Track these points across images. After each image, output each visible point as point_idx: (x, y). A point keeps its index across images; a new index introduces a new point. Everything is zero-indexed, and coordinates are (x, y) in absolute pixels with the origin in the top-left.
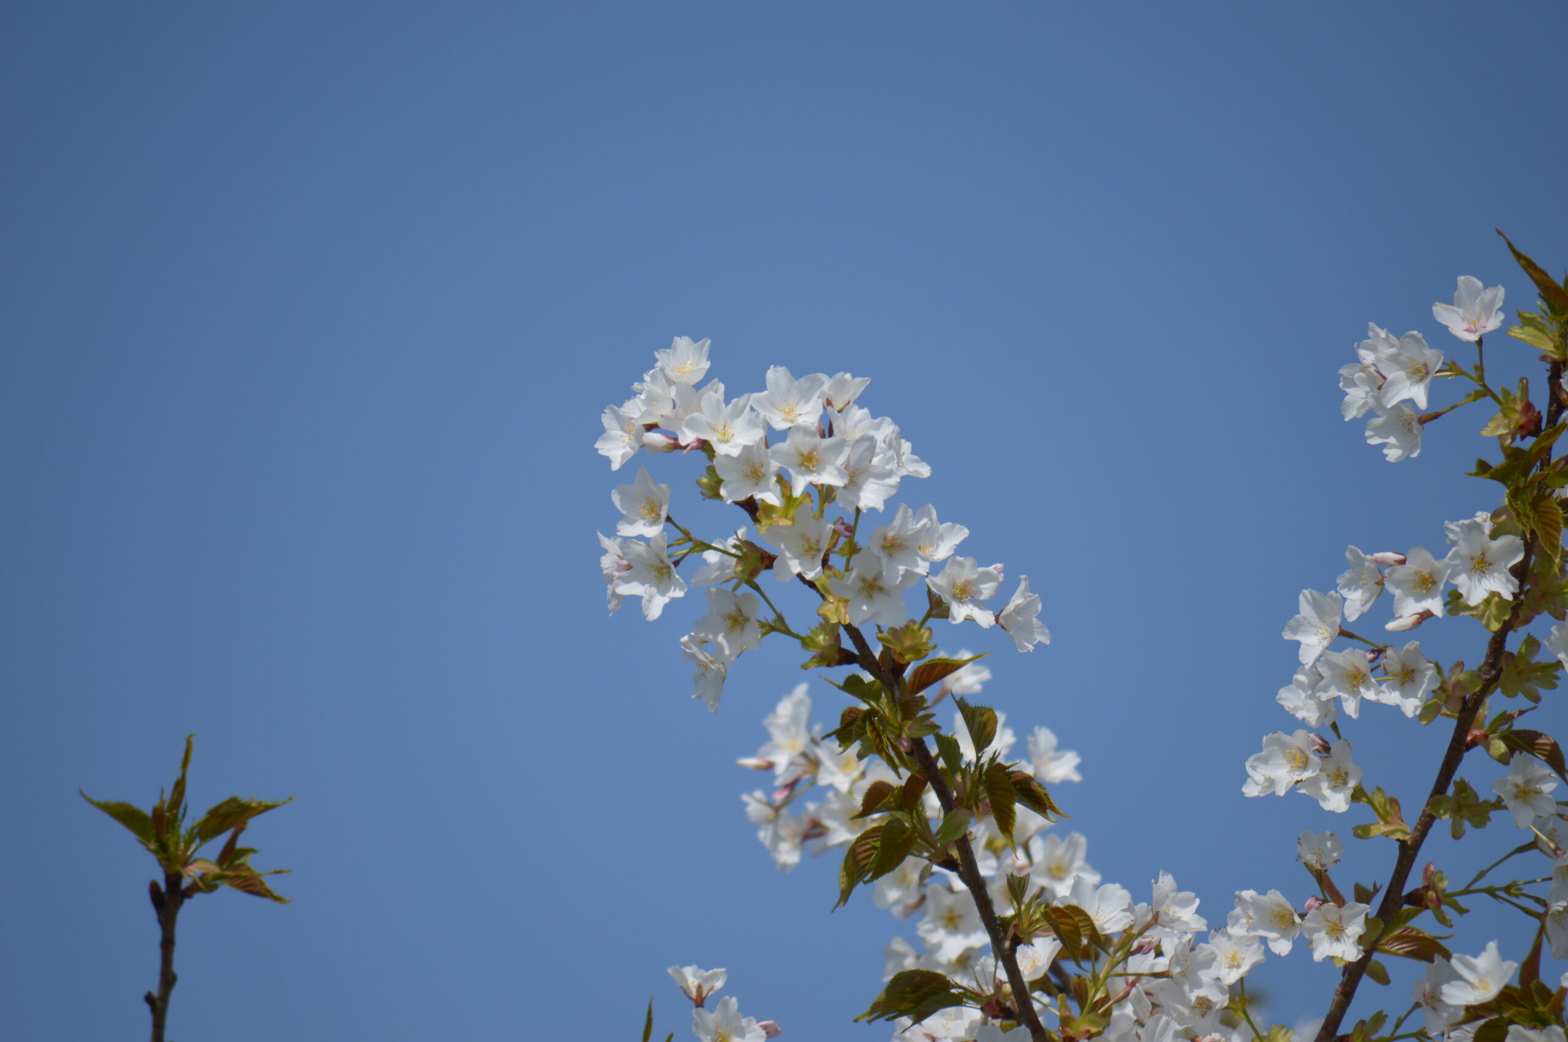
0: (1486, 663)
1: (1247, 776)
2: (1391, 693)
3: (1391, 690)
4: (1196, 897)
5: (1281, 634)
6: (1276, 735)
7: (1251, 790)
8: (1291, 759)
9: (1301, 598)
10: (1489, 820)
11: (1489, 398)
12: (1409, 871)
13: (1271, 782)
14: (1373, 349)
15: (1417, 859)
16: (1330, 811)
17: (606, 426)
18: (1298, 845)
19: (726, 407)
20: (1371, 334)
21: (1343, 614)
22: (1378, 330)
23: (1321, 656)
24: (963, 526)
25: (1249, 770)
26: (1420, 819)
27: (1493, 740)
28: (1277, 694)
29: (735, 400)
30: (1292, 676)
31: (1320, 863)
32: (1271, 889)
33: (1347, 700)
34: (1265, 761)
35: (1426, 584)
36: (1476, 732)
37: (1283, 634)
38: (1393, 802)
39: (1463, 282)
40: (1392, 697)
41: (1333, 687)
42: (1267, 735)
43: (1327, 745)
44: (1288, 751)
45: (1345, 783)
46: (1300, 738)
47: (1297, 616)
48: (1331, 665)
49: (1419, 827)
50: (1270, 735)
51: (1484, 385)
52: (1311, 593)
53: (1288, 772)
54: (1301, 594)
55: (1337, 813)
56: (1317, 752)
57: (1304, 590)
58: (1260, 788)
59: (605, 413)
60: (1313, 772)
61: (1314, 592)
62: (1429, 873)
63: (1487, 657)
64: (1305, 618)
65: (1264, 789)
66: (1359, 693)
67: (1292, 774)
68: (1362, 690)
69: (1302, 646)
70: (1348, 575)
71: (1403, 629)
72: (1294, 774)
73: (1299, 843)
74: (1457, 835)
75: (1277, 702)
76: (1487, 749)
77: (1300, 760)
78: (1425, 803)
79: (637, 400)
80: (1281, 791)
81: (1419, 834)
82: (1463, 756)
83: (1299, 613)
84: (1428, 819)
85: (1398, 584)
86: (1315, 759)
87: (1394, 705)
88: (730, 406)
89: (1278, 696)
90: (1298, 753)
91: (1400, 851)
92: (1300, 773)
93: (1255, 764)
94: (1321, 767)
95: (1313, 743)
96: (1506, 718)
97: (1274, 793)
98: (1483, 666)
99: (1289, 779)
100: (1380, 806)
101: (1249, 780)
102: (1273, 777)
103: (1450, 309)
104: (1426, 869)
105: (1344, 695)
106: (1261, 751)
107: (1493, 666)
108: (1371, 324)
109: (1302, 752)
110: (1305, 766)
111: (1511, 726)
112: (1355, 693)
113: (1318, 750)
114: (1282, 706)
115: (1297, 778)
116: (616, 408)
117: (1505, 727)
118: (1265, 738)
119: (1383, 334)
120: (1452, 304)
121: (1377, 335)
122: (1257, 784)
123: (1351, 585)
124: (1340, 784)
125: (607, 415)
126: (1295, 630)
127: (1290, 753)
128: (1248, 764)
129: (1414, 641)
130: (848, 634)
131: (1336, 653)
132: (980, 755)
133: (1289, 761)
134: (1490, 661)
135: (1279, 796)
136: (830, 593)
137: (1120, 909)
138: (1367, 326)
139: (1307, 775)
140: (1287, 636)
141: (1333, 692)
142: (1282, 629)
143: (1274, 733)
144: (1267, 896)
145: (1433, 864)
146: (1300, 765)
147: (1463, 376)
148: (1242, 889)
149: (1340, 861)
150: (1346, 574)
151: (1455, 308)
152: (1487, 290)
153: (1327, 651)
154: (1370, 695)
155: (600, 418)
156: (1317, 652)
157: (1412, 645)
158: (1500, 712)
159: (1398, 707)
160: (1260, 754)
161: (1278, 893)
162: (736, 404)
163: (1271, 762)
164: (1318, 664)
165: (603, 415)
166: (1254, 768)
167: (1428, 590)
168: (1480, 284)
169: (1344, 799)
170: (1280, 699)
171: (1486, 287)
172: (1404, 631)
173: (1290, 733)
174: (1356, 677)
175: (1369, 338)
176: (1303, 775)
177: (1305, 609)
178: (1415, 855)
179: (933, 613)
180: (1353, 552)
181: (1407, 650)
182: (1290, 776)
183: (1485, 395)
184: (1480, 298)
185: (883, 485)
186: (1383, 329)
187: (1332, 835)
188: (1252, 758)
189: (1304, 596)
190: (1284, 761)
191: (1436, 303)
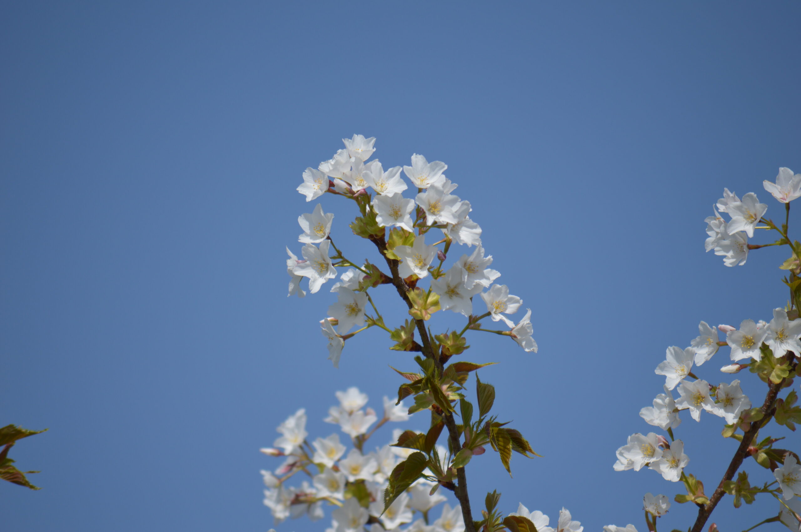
0: (765, 405)
1: (617, 459)
2: (719, 410)
3: (719, 408)
4: (581, 525)
5: (654, 371)
6: (637, 435)
7: (619, 467)
8: (644, 450)
9: (667, 351)
10: (754, 500)
11: (788, 246)
12: (703, 526)
13: (632, 463)
14: (725, 204)
15: (709, 519)
16: (668, 480)
17: (305, 179)
18: (643, 501)
19: (384, 173)
20: (725, 195)
21: (694, 362)
22: (729, 193)
23: (679, 383)
24: (497, 272)
25: (618, 456)
26: (714, 495)
27: (760, 453)
28: (640, 411)
29: (390, 169)
30: (652, 400)
31: (658, 512)
32: (629, 524)
33: (693, 411)
34: (629, 450)
35: (749, 344)
36: (751, 448)
37: (655, 371)
38: (699, 483)
39: (782, 171)
40: (720, 412)
41: (686, 402)
42: (631, 435)
43: (667, 443)
44: (643, 445)
45: (677, 466)
46: (652, 438)
47: (665, 361)
48: (686, 390)
49: (712, 500)
50: (634, 435)
51: (787, 237)
52: (674, 349)
53: (642, 458)
54: (667, 349)
55: (672, 482)
56: (661, 447)
57: (669, 347)
58: (624, 466)
59: (305, 172)
60: (657, 459)
61: (676, 347)
62: (713, 529)
63: (766, 401)
64: (669, 363)
65: (628, 465)
66: (702, 406)
67: (644, 459)
68: (703, 405)
69: (667, 378)
70: (698, 339)
71: (730, 372)
72: (645, 459)
73: (644, 500)
74: (737, 506)
75: (640, 416)
76: (756, 458)
77: (650, 451)
78: (718, 485)
79: (329, 164)
80: (637, 468)
81: (712, 504)
82: (743, 461)
83: (665, 359)
84: (719, 495)
85: (734, 342)
86: (659, 450)
87: (721, 417)
88: (387, 173)
89: (640, 413)
90: (649, 447)
91: (699, 513)
92: (649, 459)
93: (623, 451)
94: (662, 455)
95: (659, 441)
96: (769, 441)
97: (633, 469)
98: (763, 407)
99: (643, 462)
100: (692, 485)
101: (618, 461)
102: (633, 460)
103: (773, 185)
104: (711, 527)
105: (691, 408)
106: (626, 444)
107: (769, 407)
108: (726, 189)
109: (651, 446)
110: (652, 455)
111: (771, 446)
112: (698, 406)
113: (662, 446)
114: (643, 419)
115: (646, 461)
116: (312, 169)
117: (768, 447)
118: (629, 437)
119: (731, 195)
120: (775, 183)
121: (728, 195)
122: (622, 464)
123: (699, 345)
124: (675, 466)
125: (306, 173)
126: (662, 369)
127: (644, 446)
128: (617, 452)
129: (737, 380)
130: (420, 332)
131: (690, 382)
132: (482, 418)
133: (643, 451)
134: (768, 404)
135: (636, 471)
136: (416, 303)
137: (544, 526)
138: (724, 190)
139: (652, 460)
140: (658, 372)
141: (685, 405)
142: (655, 368)
143: (636, 434)
144: (626, 528)
145: (716, 524)
146: (650, 454)
147: (775, 230)
148: (608, 524)
149: (668, 512)
150: (697, 339)
151: (776, 185)
152: (796, 175)
153: (685, 381)
154: (708, 408)
155: (302, 174)
156: (677, 382)
157: (735, 383)
158: (767, 437)
159: (724, 418)
160: (626, 446)
161: (633, 526)
162: (392, 171)
163: (632, 451)
164: (678, 388)
165: (304, 173)
166: (621, 454)
167: (751, 346)
168: (792, 173)
169: (676, 475)
170: (642, 414)
171: (795, 174)
172: (730, 373)
173: (645, 434)
174: (698, 398)
175: (724, 197)
176: (651, 460)
177: (670, 357)
178: (708, 516)
179: (469, 327)
180: (703, 325)
181: (732, 386)
182: (643, 460)
183: (786, 243)
184: (791, 181)
185: (471, 233)
186: (732, 193)
187: (664, 497)
188: (620, 449)
189: (670, 350)
190: (639, 451)
191: (765, 180)
